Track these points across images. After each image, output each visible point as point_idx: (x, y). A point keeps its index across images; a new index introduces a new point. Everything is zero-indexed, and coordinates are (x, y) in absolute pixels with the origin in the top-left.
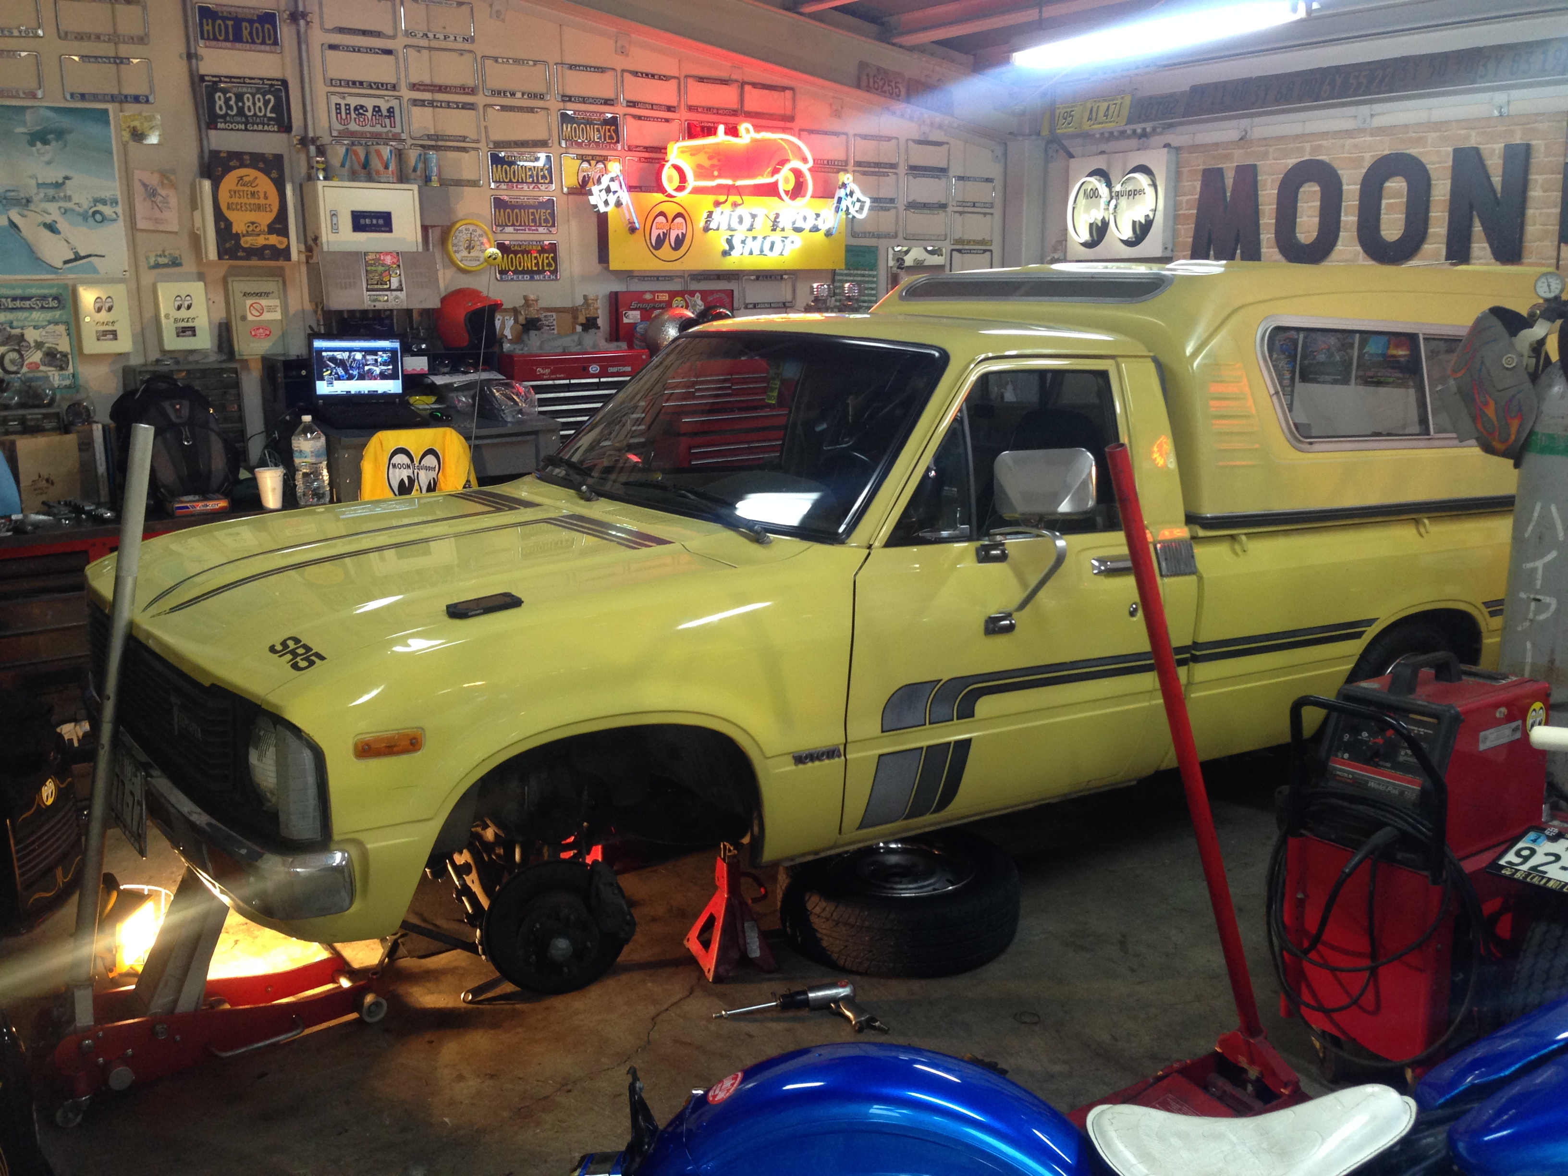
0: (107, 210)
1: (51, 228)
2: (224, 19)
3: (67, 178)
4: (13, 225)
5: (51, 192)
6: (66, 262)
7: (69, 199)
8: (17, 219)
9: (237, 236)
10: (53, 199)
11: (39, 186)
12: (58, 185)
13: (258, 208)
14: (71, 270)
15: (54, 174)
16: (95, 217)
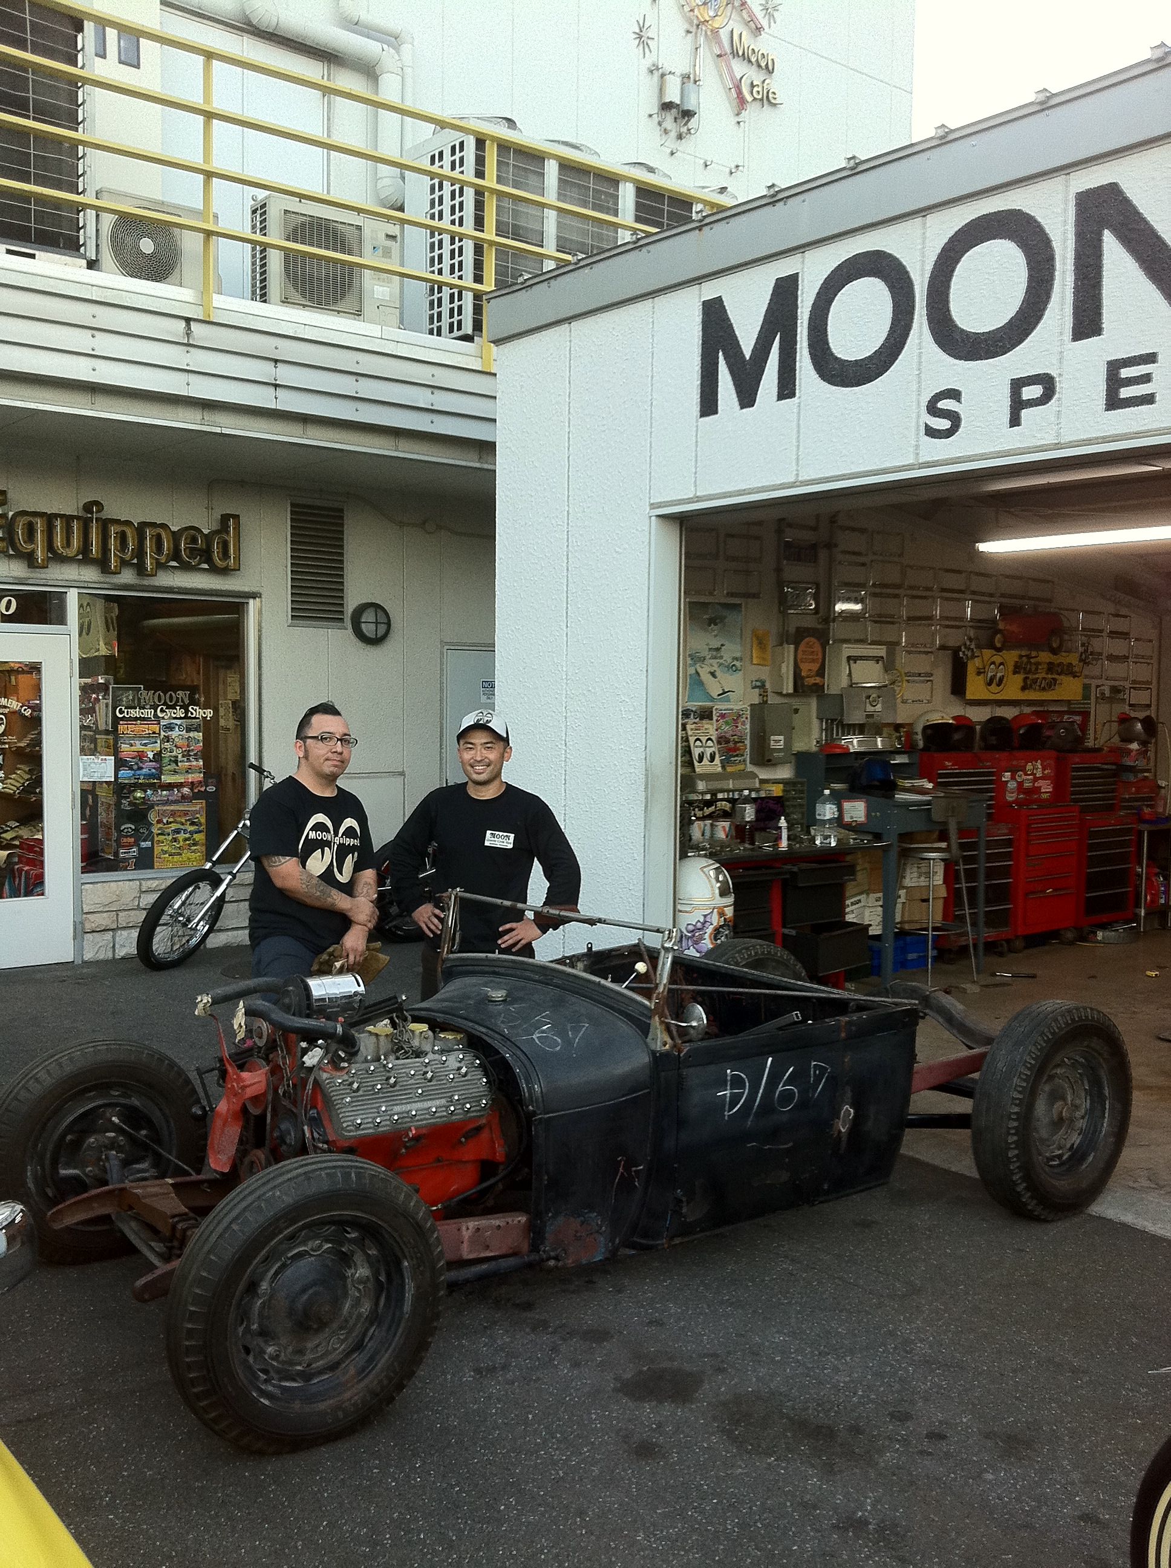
0: (738, 664)
1: (713, 674)
2: (795, 548)
3: (722, 645)
4: (697, 673)
5: (715, 653)
6: (719, 695)
7: (721, 657)
8: (699, 670)
9: (803, 678)
10: (715, 658)
11: (710, 649)
12: (718, 650)
13: (813, 661)
14: (720, 700)
15: (716, 644)
16: (732, 668)
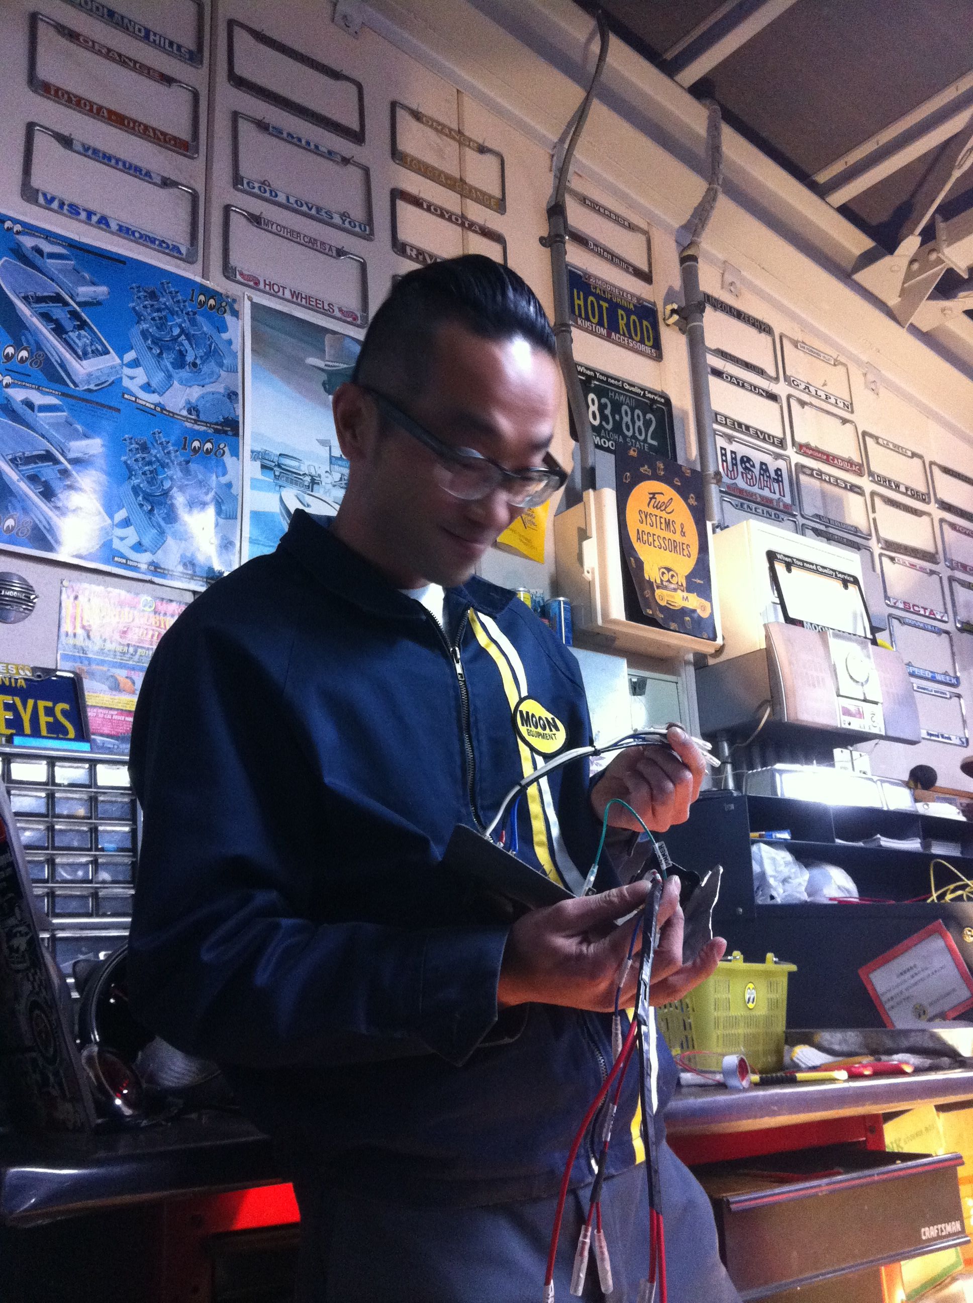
2: (598, 297)
13: (675, 547)
